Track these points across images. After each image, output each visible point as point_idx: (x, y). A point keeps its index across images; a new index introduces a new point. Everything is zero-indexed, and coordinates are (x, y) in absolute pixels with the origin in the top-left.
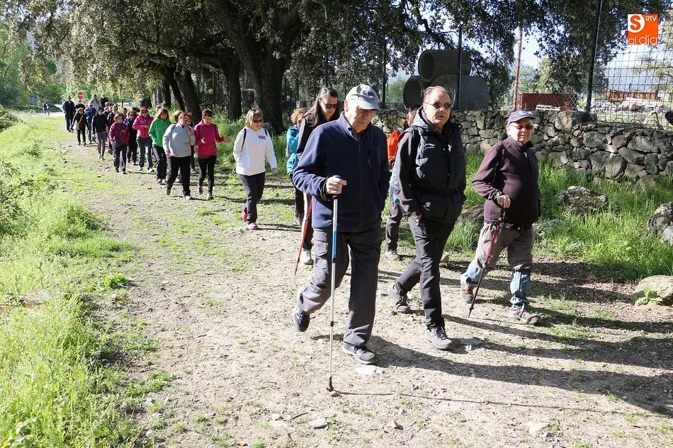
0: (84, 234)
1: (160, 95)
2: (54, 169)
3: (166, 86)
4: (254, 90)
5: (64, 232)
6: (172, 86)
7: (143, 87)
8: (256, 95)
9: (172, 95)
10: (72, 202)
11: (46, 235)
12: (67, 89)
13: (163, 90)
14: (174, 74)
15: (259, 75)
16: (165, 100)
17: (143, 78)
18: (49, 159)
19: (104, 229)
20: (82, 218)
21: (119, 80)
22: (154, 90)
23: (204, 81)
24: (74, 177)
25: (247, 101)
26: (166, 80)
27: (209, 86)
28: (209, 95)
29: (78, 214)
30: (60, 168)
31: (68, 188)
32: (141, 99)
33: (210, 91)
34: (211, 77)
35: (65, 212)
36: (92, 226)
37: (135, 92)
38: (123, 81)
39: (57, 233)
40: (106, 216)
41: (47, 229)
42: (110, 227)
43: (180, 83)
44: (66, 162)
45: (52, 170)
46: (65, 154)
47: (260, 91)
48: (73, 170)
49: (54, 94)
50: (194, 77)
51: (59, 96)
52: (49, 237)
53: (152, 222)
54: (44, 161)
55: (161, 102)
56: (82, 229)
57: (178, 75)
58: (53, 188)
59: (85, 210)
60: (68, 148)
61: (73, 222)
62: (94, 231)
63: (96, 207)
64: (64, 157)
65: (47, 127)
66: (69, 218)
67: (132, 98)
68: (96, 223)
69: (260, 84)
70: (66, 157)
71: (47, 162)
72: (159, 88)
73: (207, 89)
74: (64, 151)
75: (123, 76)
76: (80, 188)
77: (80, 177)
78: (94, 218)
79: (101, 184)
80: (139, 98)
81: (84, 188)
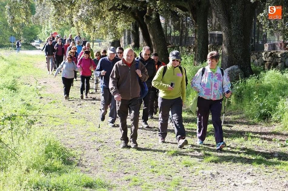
0: (60, 169)
1: (129, 36)
2: (31, 103)
3: (136, 28)
4: (223, 34)
5: (41, 167)
6: (142, 29)
7: (114, 28)
8: (224, 38)
9: (141, 36)
10: (49, 138)
11: (24, 168)
12: (43, 30)
13: (133, 32)
14: (144, 17)
15: (228, 19)
16: (135, 41)
17: (115, 19)
18: (25, 94)
19: (78, 165)
20: (58, 153)
21: (93, 23)
22: (124, 31)
23: (172, 24)
24: (49, 112)
25: (215, 44)
26: (136, 22)
27: (176, 28)
28: (175, 37)
29: (55, 149)
30: (35, 103)
31: (45, 123)
32: (111, 41)
33: (177, 33)
34: (178, 20)
35: (43, 147)
36: (67, 162)
37: (107, 33)
38: (97, 23)
39: (34, 166)
40: (79, 152)
41: (27, 162)
42: (84, 163)
43: (150, 26)
44: (41, 98)
45: (28, 105)
46: (41, 90)
47: (229, 34)
48: (48, 106)
49: (31, 34)
50: (162, 20)
51: (36, 35)
52: (28, 171)
53: (123, 160)
54: (21, 95)
55: (129, 43)
56: (58, 164)
57: (149, 18)
58: (33, 122)
59: (61, 145)
60: (43, 85)
61: (50, 157)
62: (69, 166)
63: (70, 142)
64: (39, 92)
65: (25, 63)
66: (46, 152)
67: (102, 39)
68: (71, 158)
69: (230, 27)
70: (41, 92)
71: (24, 97)
72: (129, 30)
73: (174, 31)
74: (39, 87)
75: (97, 19)
76: (55, 123)
77: (55, 112)
78: (68, 153)
79: (75, 120)
80: (109, 39)
81: (59, 123)
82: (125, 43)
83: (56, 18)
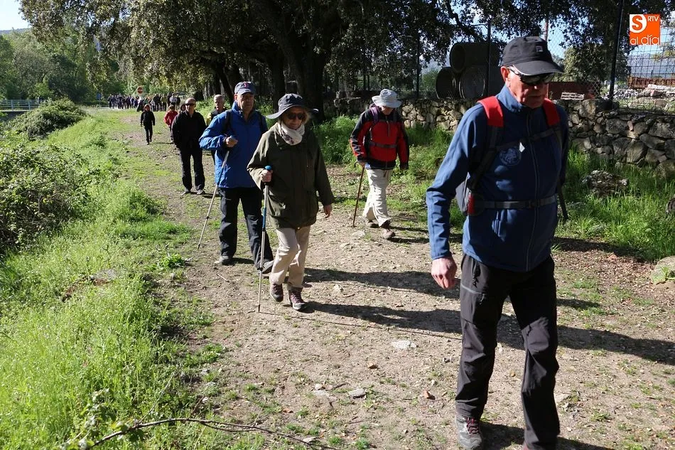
0: (144, 218)
1: (211, 87)
2: (118, 158)
3: (216, 79)
4: (297, 82)
5: (127, 216)
6: (222, 80)
7: (195, 81)
8: (298, 87)
9: (222, 88)
10: (134, 189)
11: (112, 219)
12: (128, 85)
13: (214, 84)
14: (224, 69)
15: (301, 68)
17: (195, 73)
18: (113, 150)
19: (162, 213)
20: (143, 204)
21: (174, 76)
22: (206, 83)
23: (251, 75)
24: (135, 165)
26: (216, 75)
27: (256, 78)
29: (139, 200)
30: (123, 158)
31: (130, 176)
32: (194, 93)
34: (257, 71)
35: (127, 198)
36: (152, 211)
37: (189, 86)
38: (178, 76)
39: (121, 217)
40: (164, 201)
41: (113, 214)
42: (168, 211)
43: (229, 77)
44: (128, 152)
45: (116, 159)
46: (127, 144)
47: (303, 84)
48: (134, 159)
50: (241, 71)
51: (121, 91)
52: (114, 221)
54: (109, 151)
56: (143, 214)
57: (227, 69)
58: (117, 176)
59: (145, 195)
60: (129, 139)
61: (135, 207)
62: (153, 215)
63: (155, 193)
64: (126, 147)
65: (111, 120)
66: (131, 203)
67: (185, 91)
68: (155, 208)
69: (302, 76)
70: (128, 147)
71: (111, 152)
72: (210, 82)
74: (126, 142)
75: (178, 73)
76: (141, 175)
77: (141, 165)
78: (153, 203)
79: (159, 171)
80: (192, 92)
81: (144, 175)
82: (207, 95)
83: (135, 72)
